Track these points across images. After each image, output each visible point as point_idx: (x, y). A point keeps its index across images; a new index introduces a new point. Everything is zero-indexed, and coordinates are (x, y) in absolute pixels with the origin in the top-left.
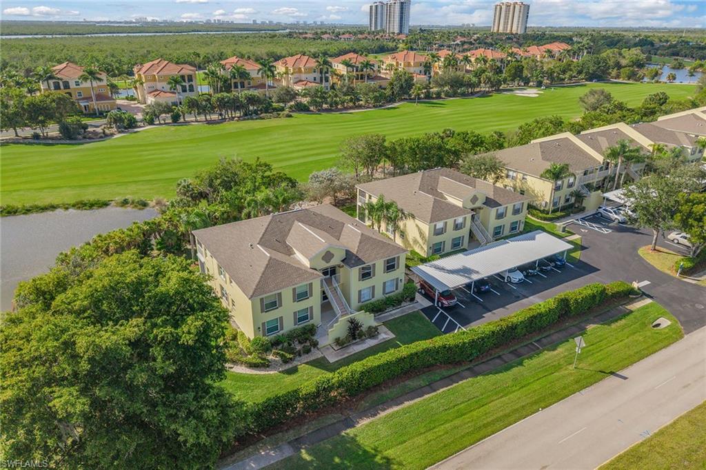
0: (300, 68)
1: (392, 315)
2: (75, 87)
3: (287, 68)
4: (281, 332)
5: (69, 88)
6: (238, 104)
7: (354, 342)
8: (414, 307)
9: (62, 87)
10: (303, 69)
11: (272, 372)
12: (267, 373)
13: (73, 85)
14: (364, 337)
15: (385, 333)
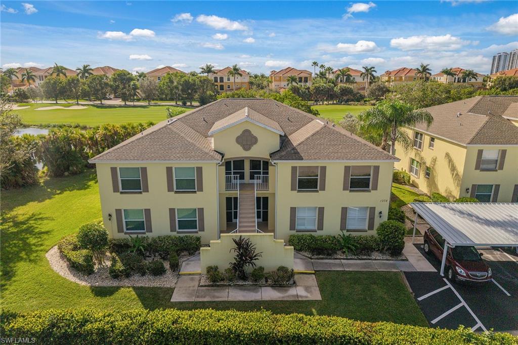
0: (401, 77)
1: (342, 265)
2: (227, 81)
3: (390, 77)
4: (148, 234)
5: (223, 82)
6: (332, 93)
7: (241, 283)
8: (394, 266)
9: (219, 81)
10: (403, 78)
11: (83, 283)
12: (78, 281)
13: (225, 80)
14: (263, 281)
15: (307, 289)
